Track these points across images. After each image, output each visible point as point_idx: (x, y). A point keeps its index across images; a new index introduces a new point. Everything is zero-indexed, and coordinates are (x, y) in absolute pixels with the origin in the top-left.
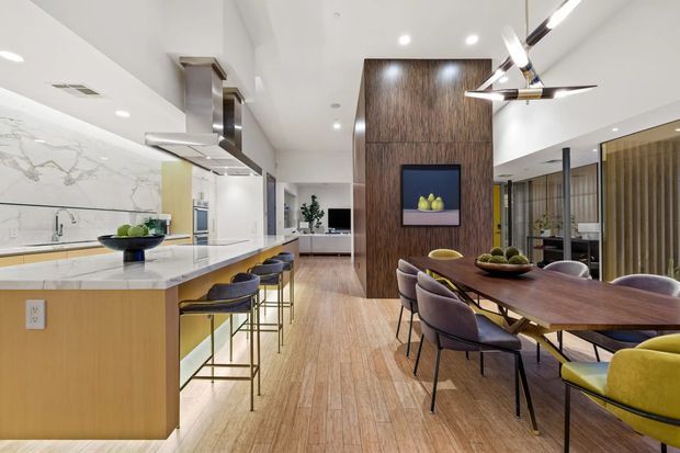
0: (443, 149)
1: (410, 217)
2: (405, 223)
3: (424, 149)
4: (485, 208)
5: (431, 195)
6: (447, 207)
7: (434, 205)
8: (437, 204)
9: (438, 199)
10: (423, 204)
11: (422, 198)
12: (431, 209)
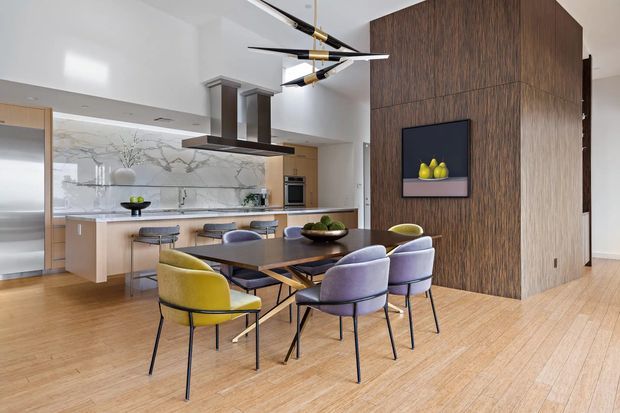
0: (451, 103)
1: (411, 188)
2: (405, 195)
3: (429, 107)
4: (507, 173)
5: (433, 161)
6: (452, 174)
7: (437, 172)
8: (441, 171)
9: (442, 164)
10: (424, 172)
11: (422, 165)
12: (434, 177)
